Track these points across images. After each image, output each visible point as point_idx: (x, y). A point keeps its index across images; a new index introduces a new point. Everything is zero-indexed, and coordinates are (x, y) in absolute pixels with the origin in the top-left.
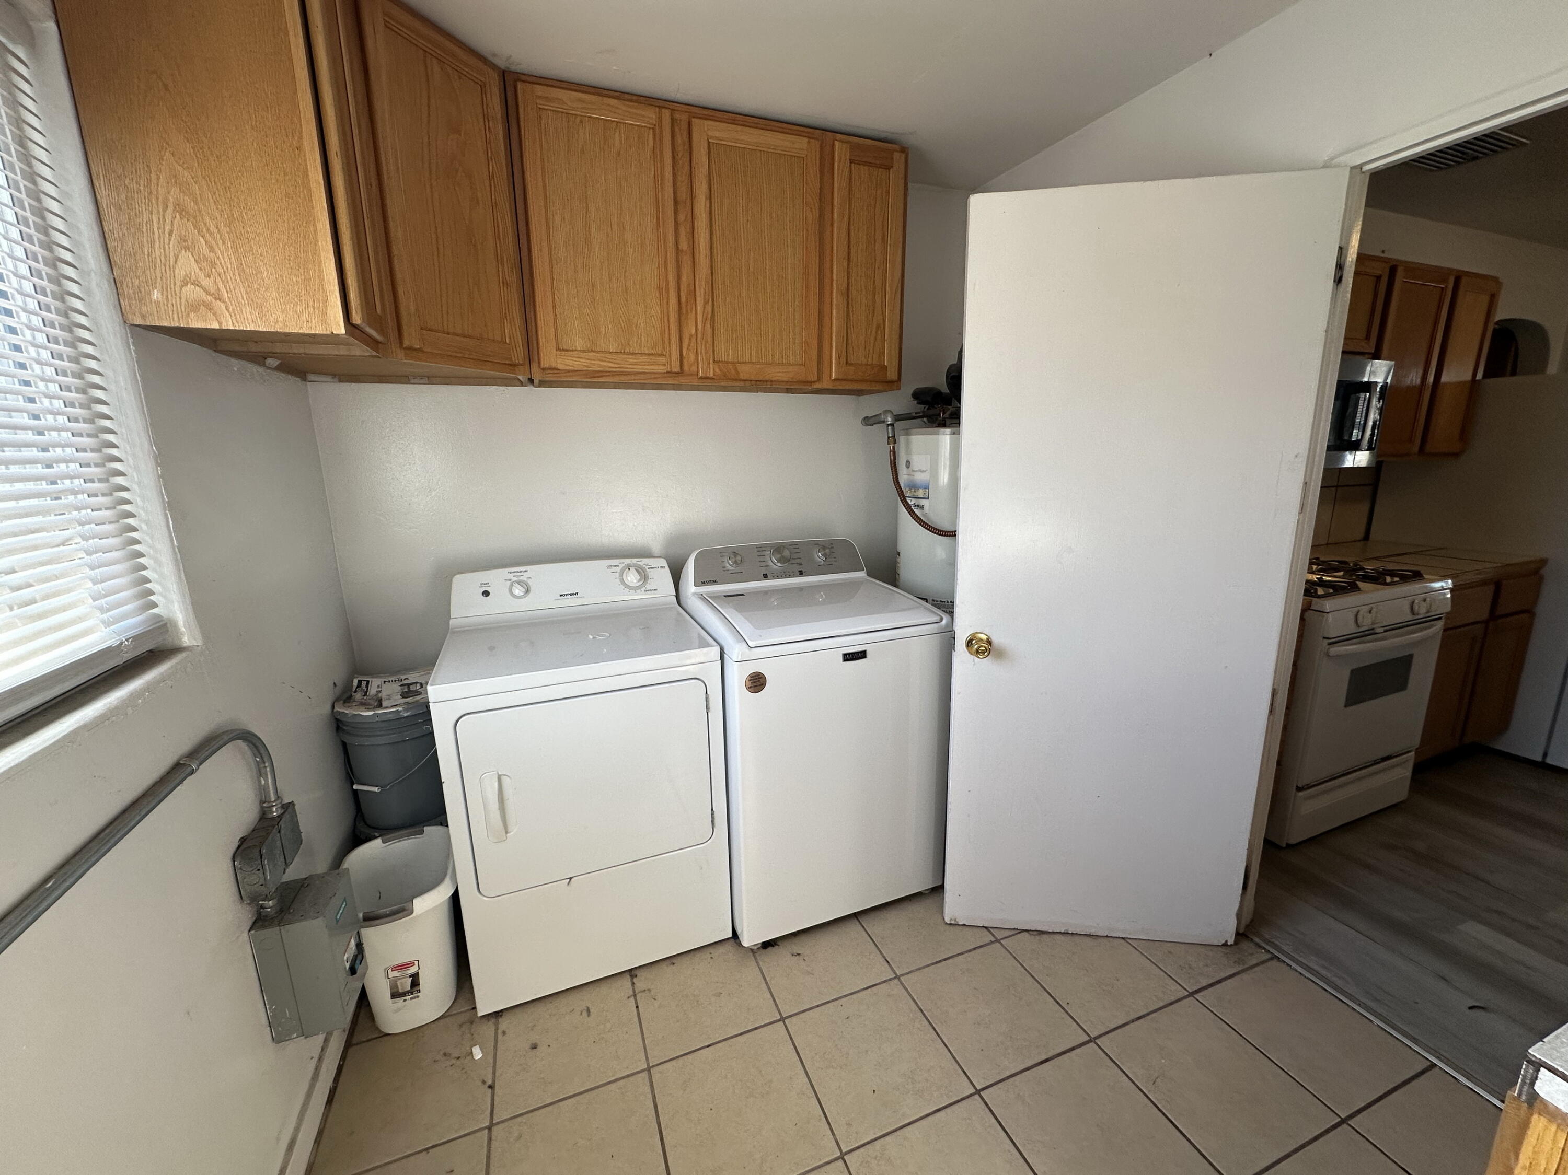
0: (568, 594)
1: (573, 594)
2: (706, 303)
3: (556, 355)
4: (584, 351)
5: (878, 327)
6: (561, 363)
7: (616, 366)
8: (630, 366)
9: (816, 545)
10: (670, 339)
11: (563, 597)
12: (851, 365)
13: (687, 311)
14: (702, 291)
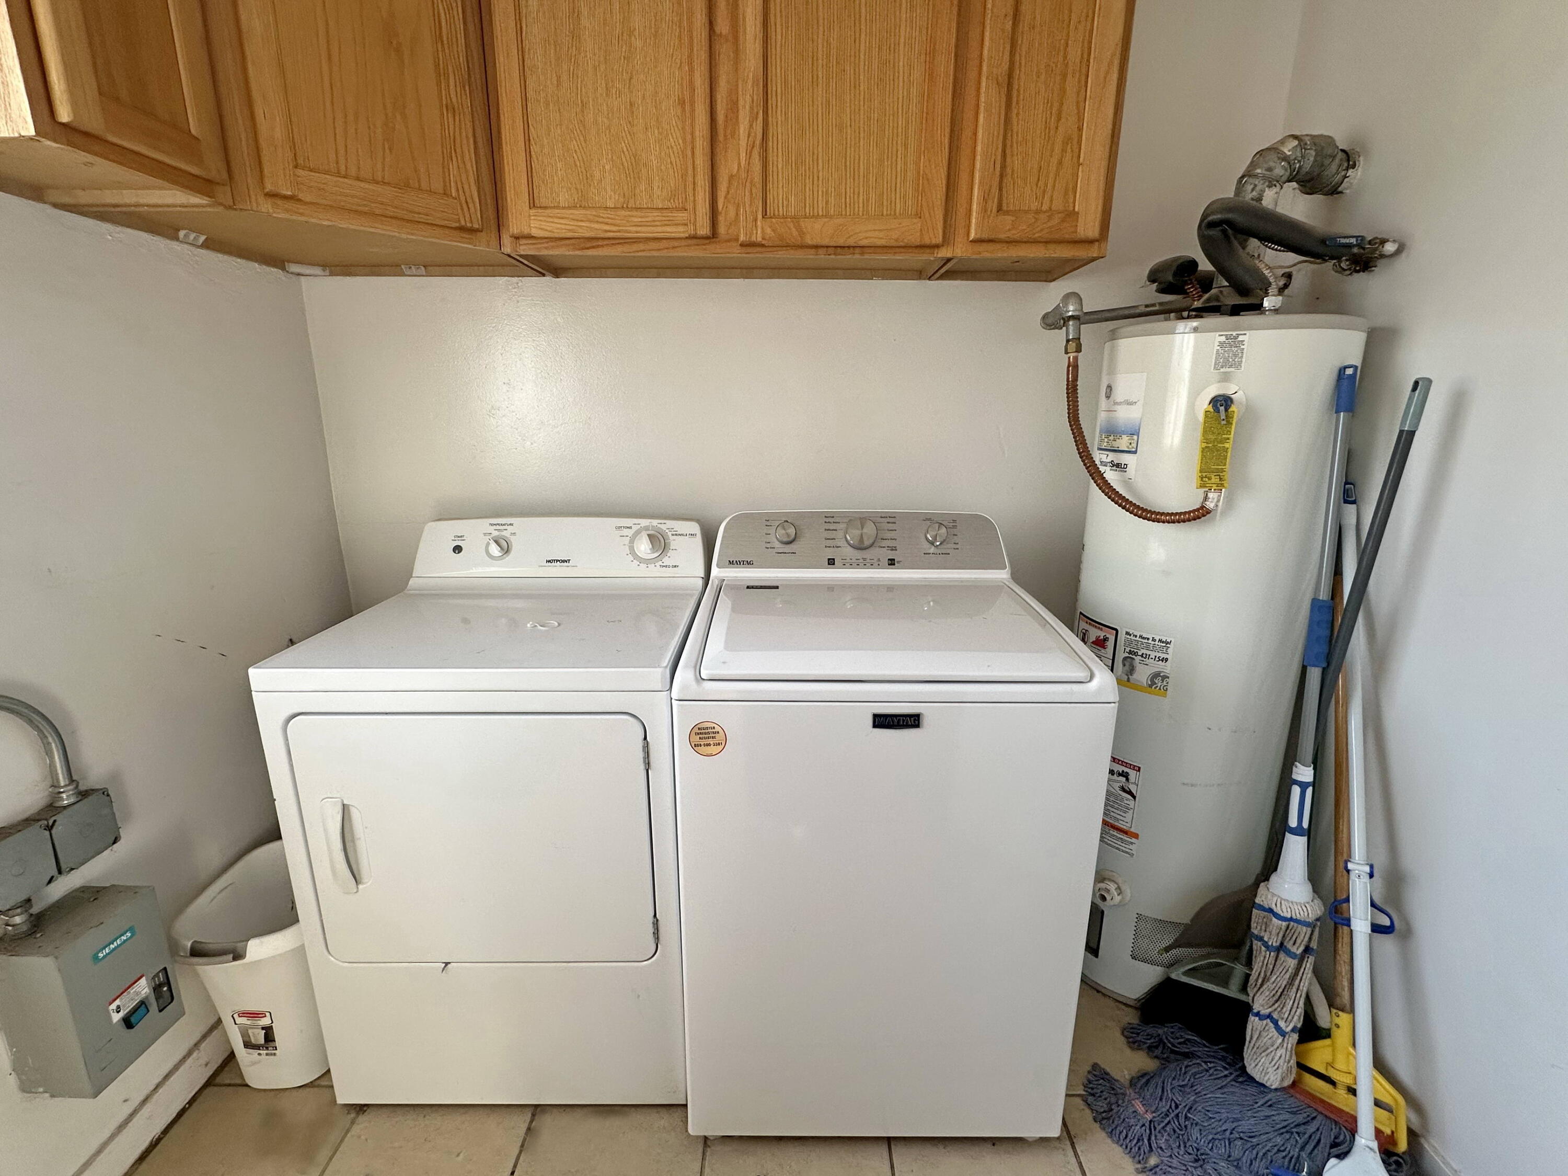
0: (557, 561)
1: (563, 561)
2: (754, 118)
3: (530, 216)
4: (569, 208)
5: (1067, 140)
6: (536, 227)
7: (614, 228)
8: (634, 229)
9: (927, 519)
10: (694, 184)
11: (550, 564)
12: (1007, 213)
13: (725, 136)
14: (748, 98)
